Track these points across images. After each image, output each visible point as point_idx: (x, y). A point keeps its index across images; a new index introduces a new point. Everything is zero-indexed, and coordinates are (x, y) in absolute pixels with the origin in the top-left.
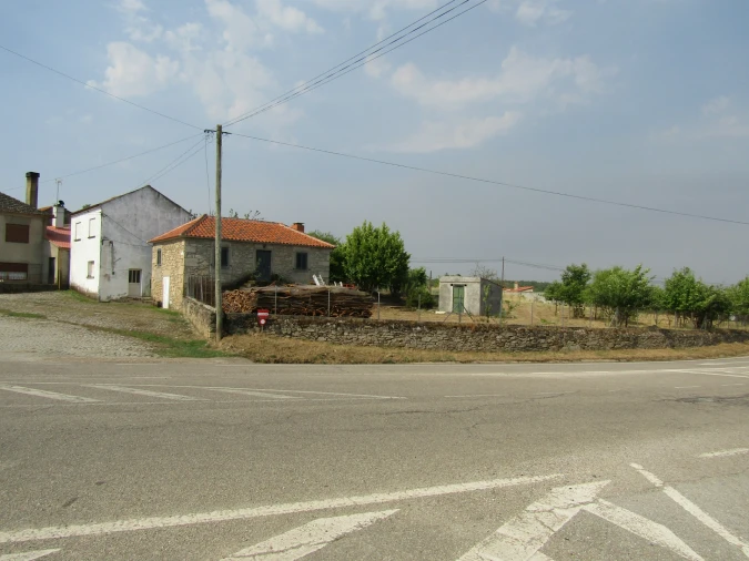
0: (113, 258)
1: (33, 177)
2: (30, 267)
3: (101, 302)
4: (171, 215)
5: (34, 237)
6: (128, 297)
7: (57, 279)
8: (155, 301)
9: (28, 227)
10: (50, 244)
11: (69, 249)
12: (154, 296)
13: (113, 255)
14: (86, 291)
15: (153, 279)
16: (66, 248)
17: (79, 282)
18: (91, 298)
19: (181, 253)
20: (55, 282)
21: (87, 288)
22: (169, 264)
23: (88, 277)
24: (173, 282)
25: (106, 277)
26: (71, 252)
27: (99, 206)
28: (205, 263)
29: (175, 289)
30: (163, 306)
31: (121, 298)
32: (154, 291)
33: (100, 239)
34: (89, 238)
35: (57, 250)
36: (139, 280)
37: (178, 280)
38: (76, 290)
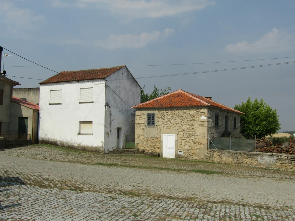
2: (2, 125)
5: (6, 100)
6: (116, 149)
7: (31, 135)
8: (144, 152)
9: (3, 91)
10: (22, 106)
11: (39, 110)
12: (142, 148)
13: (110, 118)
14: (76, 145)
15: (138, 135)
16: (36, 110)
17: (61, 138)
18: (87, 151)
19: (201, 118)
20: (29, 137)
21: (78, 142)
22: (175, 125)
23: (79, 134)
24: (183, 138)
25: (107, 134)
26: (41, 113)
27: (104, 79)
28: (213, 125)
29: (189, 144)
30: (163, 157)
31: (114, 150)
32: (142, 145)
33: (104, 105)
34: (80, 103)
35: (31, 111)
36: (118, 136)
37: (196, 137)
38: (53, 144)
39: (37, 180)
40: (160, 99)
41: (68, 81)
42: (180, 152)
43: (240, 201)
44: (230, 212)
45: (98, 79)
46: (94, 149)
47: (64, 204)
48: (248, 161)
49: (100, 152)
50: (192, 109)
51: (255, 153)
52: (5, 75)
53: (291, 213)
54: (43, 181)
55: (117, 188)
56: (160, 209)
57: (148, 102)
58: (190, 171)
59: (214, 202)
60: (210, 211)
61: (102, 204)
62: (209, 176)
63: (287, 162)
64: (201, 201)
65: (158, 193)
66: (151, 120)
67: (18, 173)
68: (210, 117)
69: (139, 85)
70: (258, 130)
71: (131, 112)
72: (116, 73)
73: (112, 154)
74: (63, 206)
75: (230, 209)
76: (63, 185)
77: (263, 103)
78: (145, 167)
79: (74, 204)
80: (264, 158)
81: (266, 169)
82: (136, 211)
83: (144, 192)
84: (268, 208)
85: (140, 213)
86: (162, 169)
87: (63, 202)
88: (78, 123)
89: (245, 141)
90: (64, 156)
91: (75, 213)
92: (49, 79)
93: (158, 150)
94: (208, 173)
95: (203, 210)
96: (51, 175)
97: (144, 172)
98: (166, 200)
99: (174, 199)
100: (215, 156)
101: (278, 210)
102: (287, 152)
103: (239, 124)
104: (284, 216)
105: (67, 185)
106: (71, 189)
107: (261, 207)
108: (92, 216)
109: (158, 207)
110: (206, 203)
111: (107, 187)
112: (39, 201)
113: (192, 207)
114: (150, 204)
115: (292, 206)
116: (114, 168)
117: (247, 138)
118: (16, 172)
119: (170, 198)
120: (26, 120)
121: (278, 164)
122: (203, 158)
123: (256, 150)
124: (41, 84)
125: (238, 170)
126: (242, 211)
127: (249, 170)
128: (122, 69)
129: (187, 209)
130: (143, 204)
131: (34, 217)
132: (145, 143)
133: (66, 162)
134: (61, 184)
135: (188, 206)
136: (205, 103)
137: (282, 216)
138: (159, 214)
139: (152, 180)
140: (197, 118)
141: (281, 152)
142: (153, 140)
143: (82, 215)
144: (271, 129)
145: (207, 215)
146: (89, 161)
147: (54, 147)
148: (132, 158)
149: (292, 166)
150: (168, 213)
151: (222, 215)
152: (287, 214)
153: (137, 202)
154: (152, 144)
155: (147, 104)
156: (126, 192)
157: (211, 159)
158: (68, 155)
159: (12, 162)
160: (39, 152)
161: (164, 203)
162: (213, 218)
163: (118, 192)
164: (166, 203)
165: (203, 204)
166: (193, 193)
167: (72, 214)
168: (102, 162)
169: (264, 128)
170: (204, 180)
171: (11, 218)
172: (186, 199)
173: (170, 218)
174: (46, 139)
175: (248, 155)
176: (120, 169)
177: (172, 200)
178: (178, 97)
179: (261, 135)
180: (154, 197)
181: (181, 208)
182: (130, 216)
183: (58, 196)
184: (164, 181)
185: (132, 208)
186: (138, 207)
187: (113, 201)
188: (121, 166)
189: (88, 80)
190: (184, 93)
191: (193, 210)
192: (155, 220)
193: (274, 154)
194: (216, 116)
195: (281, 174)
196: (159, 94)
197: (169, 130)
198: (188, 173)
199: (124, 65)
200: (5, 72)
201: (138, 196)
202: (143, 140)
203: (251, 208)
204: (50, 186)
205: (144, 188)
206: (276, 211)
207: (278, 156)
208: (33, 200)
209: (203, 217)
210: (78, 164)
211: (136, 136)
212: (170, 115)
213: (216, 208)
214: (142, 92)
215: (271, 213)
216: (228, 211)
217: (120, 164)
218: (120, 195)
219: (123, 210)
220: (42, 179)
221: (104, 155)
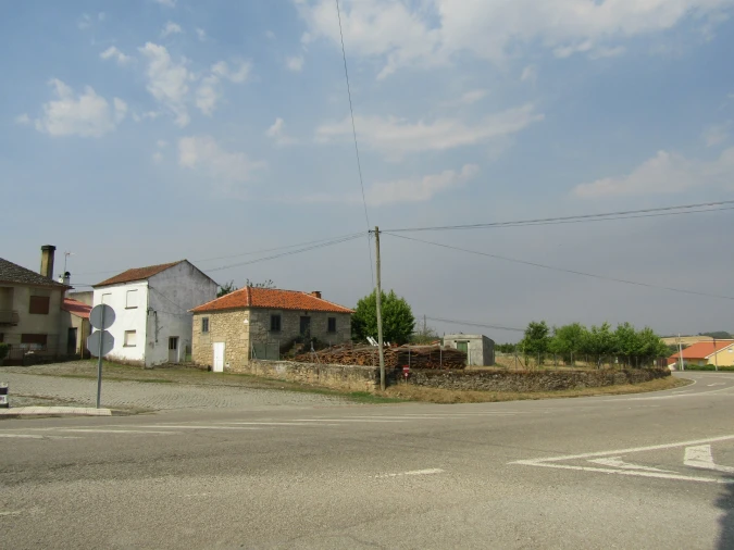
0: (157, 327)
1: (49, 250)
2: (48, 338)
3: (146, 368)
4: (203, 287)
5: (53, 309)
6: (168, 363)
7: (80, 349)
8: (198, 365)
9: (48, 298)
10: (72, 315)
12: (198, 361)
13: (157, 325)
14: (121, 359)
15: (195, 345)
16: (87, 318)
18: (131, 365)
19: (245, 321)
20: (77, 351)
21: (123, 356)
22: (224, 331)
23: (125, 345)
24: (230, 347)
25: (151, 345)
27: (144, 279)
28: (264, 329)
29: (234, 354)
30: (214, 371)
31: (163, 364)
32: (197, 357)
33: (146, 310)
34: (126, 309)
35: (81, 320)
36: (175, 347)
37: (240, 345)
42: (227, 364)
45: (141, 279)
49: (141, 367)
50: (238, 310)
66: (205, 327)
68: (253, 319)
72: (168, 271)
73: (159, 369)
80: (280, 367)
88: (123, 333)
93: (210, 362)
103: (348, 327)
120: (75, 332)
121: (287, 374)
122: (244, 370)
124: (96, 287)
128: (179, 265)
132: (200, 355)
140: (242, 322)
142: (207, 351)
154: (206, 356)
194: (273, 317)
197: (219, 338)
199: (183, 260)
202: (198, 351)
207: (287, 365)
211: (193, 347)
212: (220, 319)
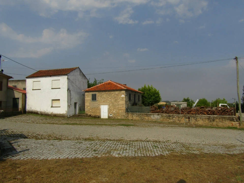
2: (2, 103)
5: (4, 88)
6: (74, 115)
7: (21, 109)
8: (90, 115)
9: (2, 82)
10: (14, 91)
11: (26, 93)
12: (90, 113)
13: (70, 97)
14: (50, 113)
15: (87, 106)
16: (24, 93)
17: (40, 109)
18: (57, 116)
19: (122, 96)
20: (20, 110)
21: (51, 112)
22: (107, 100)
23: (52, 107)
24: (112, 107)
25: (69, 106)
26: (28, 95)
27: (66, 75)
28: (128, 100)
29: (115, 110)
30: (101, 118)
31: (73, 115)
32: (89, 112)
33: (67, 90)
34: (52, 89)
35: (21, 94)
36: (75, 107)
37: (119, 106)
38: (35, 113)
39: (33, 135)
40: (99, 86)
41: (44, 76)
42: (110, 115)
43: (146, 140)
44: (142, 145)
45: (63, 75)
46: (61, 115)
47: (54, 148)
48: (147, 118)
49: (65, 117)
50: (117, 91)
51: (150, 114)
52: (3, 72)
53: (171, 144)
54: (37, 135)
55: (80, 137)
56: (107, 147)
57: (92, 88)
58: (118, 125)
59: (133, 141)
60: (132, 146)
61: (75, 146)
62: (128, 127)
63: (166, 118)
64: (127, 141)
65: (103, 138)
66: (94, 98)
67: (20, 132)
68: (126, 95)
69: (86, 78)
70: (151, 101)
71: (82, 93)
72: (73, 71)
73: (72, 118)
74: (54, 149)
75: (142, 144)
76: (49, 137)
77: (153, 87)
78: (93, 124)
79: (60, 147)
80: (154, 116)
81: (156, 122)
82: (94, 148)
83: (96, 138)
84: (160, 142)
85: (97, 149)
86: (102, 125)
87: (53, 147)
88: (51, 101)
89: (145, 108)
90: (44, 120)
91: (62, 152)
92: (32, 75)
93: (99, 114)
94: (127, 125)
95: (128, 146)
96: (41, 132)
97: (93, 127)
98: (109, 142)
99: (113, 141)
100: (129, 116)
101: (164, 142)
102: (166, 112)
103: (141, 99)
104: (168, 145)
105: (51, 137)
106: (55, 139)
107: (156, 142)
108: (72, 153)
109: (105, 145)
110: (129, 141)
111: (75, 137)
112: (38, 147)
113: (123, 144)
114: (101, 144)
115: (170, 140)
116: (75, 126)
117: (145, 106)
118: (18, 131)
119: (111, 140)
120: (17, 100)
121: (162, 119)
122: (123, 117)
123: (150, 112)
124: (27, 78)
125: (142, 123)
126: (148, 144)
127: (148, 123)
128: (76, 69)
129: (121, 145)
130: (97, 145)
131: (39, 156)
132: (91, 110)
133: (46, 124)
134: (48, 137)
135: (121, 144)
136: (123, 88)
137: (167, 146)
138: (107, 149)
139: (98, 131)
140: (120, 96)
141: (163, 113)
142: (96, 109)
143: (66, 153)
144: (157, 100)
145: (131, 148)
146: (60, 123)
147: (36, 115)
148: (84, 119)
149: (168, 120)
150: (111, 148)
151: (138, 147)
152: (169, 144)
153: (94, 143)
154: (95, 111)
155: (91, 89)
156: (86, 139)
157: (127, 118)
158: (47, 120)
159: (14, 126)
160: (28, 119)
161: (108, 143)
162: (134, 149)
163: (82, 139)
164: (109, 143)
165: (128, 142)
166: (122, 137)
167: (60, 153)
168: (67, 122)
169: (153, 100)
170: (126, 129)
171: (26, 158)
172: (118, 140)
173: (113, 151)
174: (31, 110)
175: (146, 115)
176: (79, 126)
177: (111, 142)
178: (109, 84)
179: (152, 104)
180: (102, 140)
181: (117, 145)
182: (92, 152)
183: (48, 143)
184: (105, 131)
185: (92, 147)
186: (95, 146)
187: (80, 144)
188: (79, 124)
189: (57, 75)
190: (112, 82)
191: (123, 146)
192: (105, 152)
193: (159, 114)
194: (129, 94)
195: (163, 124)
196: (98, 83)
197: (104, 103)
198: (117, 126)
199: (77, 67)
200: (2, 71)
201: (93, 141)
202: (90, 109)
203: (152, 143)
204: (42, 138)
205: (95, 136)
206: (164, 143)
207: (161, 115)
208: (35, 147)
209: (129, 149)
210: (54, 125)
211: (86, 107)
212: (104, 94)
213: (135, 143)
214: (88, 82)
215: (161, 144)
216: (141, 145)
217: (78, 123)
218: (83, 141)
219: (87, 149)
220: (36, 135)
221: (68, 119)
